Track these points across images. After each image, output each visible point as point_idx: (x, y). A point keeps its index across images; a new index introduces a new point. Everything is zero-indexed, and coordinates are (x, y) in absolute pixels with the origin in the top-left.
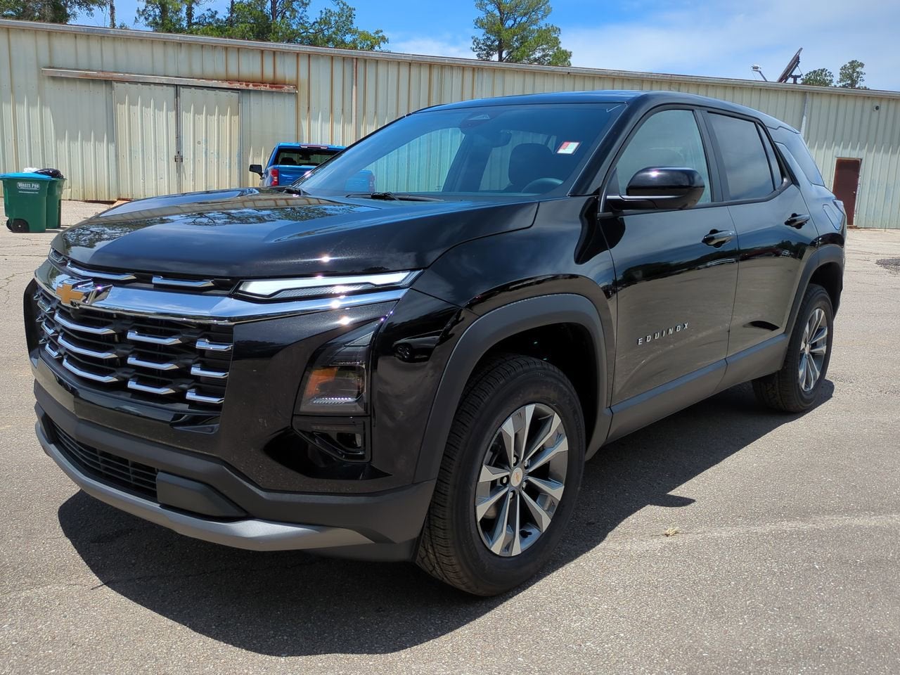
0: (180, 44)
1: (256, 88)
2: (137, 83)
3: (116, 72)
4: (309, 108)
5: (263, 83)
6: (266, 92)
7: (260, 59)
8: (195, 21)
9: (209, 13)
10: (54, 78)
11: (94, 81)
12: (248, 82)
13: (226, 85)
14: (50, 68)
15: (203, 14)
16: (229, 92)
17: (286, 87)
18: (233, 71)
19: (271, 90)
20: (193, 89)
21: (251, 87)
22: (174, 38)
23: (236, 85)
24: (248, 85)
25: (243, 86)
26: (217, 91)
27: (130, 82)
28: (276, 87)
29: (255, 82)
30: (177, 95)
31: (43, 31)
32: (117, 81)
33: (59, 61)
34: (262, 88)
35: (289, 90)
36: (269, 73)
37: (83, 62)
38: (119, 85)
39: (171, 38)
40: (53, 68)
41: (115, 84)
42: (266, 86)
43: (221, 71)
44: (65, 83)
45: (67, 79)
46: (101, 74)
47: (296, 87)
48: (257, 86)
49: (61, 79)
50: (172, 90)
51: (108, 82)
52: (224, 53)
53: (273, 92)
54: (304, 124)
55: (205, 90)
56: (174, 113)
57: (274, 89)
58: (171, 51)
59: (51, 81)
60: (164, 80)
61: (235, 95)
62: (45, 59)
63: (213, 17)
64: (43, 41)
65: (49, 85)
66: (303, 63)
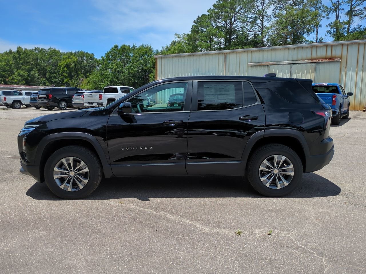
0: (294, 48)
1: (322, 61)
2: (277, 65)
3: (271, 62)
4: (346, 67)
5: (326, 59)
6: (327, 62)
7: (326, 49)
8: (351, 31)
9: (358, 27)
10: (251, 66)
11: (263, 66)
12: (319, 59)
13: (310, 61)
14: (251, 63)
15: (355, 28)
16: (311, 64)
17: (336, 59)
18: (314, 56)
19: (329, 61)
20: (297, 64)
21: (320, 61)
22: (292, 46)
23: (315, 61)
24: (319, 60)
25: (317, 61)
26: (307, 64)
27: (275, 65)
28: (331, 60)
29: (322, 59)
30: (291, 67)
31: (249, 51)
32: (271, 65)
33: (254, 60)
34: (325, 61)
35: (337, 60)
36: (329, 54)
37: (261, 60)
38: (271, 66)
39: (290, 47)
40: (252, 63)
41: (270, 66)
42: (327, 60)
43: (309, 56)
44: (255, 67)
45: (255, 66)
46: (266, 63)
47: (341, 58)
48: (323, 60)
49: (254, 66)
50: (289, 66)
51: (268, 65)
52: (311, 49)
53: (330, 62)
54: (344, 74)
55: (302, 64)
56: (289, 74)
57: (330, 61)
58: (290, 51)
59: (251, 67)
60: (287, 62)
61: (314, 65)
62: (249, 61)
63: (359, 28)
64: (249, 54)
65: (250, 68)
66: (345, 48)
